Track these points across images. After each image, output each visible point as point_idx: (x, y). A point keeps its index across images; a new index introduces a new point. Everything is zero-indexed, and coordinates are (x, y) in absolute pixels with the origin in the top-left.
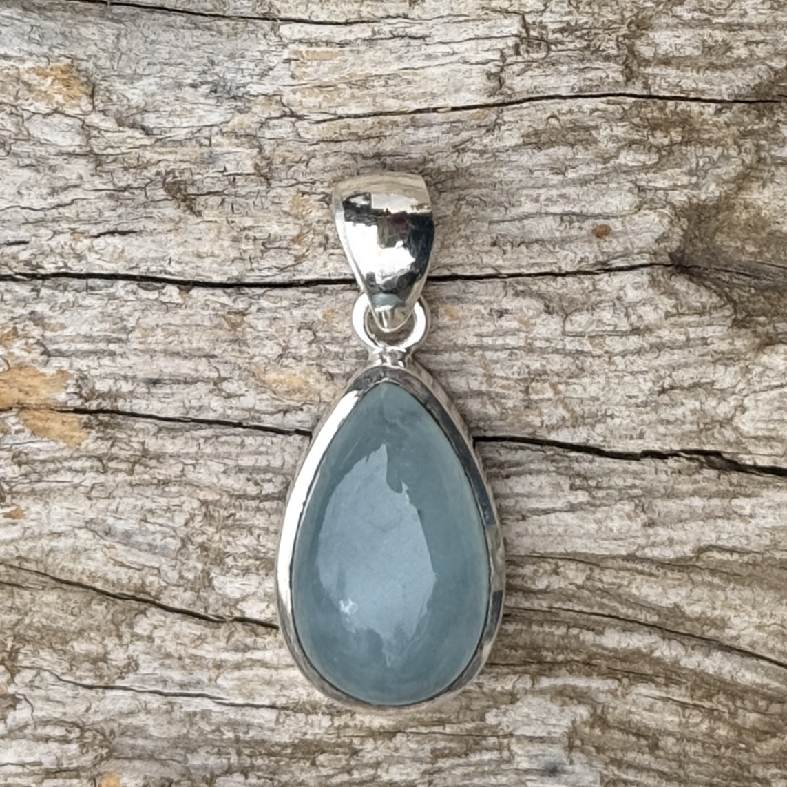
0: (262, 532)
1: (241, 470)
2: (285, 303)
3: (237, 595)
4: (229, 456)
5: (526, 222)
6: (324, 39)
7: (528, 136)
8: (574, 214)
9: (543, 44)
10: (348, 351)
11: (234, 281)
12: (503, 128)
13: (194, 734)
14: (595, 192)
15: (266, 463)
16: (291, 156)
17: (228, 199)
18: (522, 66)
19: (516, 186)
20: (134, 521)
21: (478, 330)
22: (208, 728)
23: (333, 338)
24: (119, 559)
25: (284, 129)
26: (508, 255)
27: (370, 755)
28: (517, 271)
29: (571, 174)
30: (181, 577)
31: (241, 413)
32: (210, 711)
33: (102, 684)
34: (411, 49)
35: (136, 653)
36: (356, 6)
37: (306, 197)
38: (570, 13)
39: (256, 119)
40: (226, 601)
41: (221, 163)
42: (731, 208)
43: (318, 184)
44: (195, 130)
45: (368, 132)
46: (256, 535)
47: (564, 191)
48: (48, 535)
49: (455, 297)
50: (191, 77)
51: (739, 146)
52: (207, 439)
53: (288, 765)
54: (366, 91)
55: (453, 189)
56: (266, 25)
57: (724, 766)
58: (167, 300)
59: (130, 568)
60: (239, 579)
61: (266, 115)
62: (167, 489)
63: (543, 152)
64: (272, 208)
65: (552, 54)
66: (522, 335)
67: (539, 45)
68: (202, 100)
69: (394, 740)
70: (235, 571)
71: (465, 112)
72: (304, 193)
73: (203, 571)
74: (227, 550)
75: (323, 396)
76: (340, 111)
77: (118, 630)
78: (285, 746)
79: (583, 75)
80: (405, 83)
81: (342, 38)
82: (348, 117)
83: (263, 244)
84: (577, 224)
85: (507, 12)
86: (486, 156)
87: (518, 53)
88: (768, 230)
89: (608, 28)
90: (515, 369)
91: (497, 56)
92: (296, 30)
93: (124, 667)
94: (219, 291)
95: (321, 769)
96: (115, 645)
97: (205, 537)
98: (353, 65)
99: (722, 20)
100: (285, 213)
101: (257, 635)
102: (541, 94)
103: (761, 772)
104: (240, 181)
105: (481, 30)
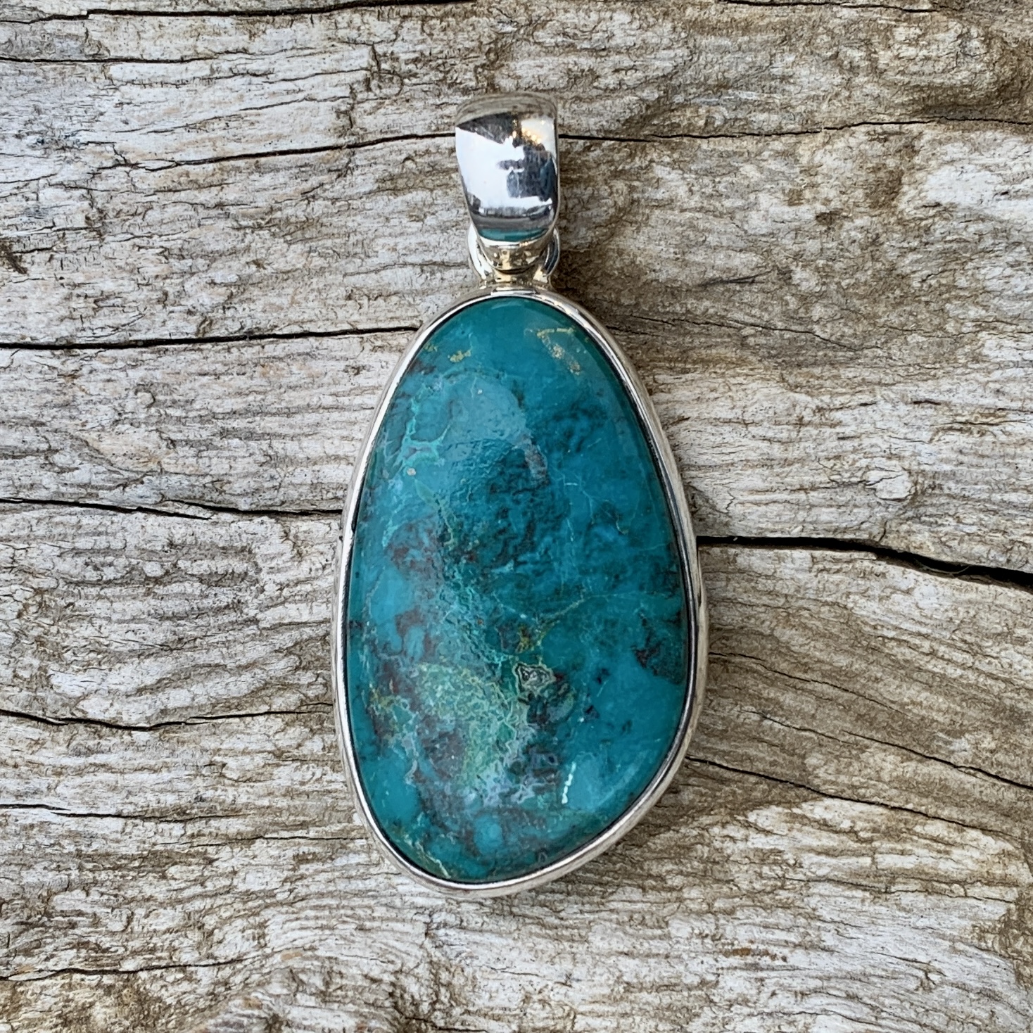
0: (104, 622)
1: (77, 552)
2: (120, 364)
3: (78, 694)
4: (64, 537)
5: (383, 273)
6: (159, 80)
7: (384, 181)
8: (435, 263)
9: (396, 78)
10: (191, 414)
11: (64, 342)
12: (356, 173)
13: (30, 850)
14: (456, 238)
15: (106, 545)
16: (125, 208)
17: (57, 256)
18: (374, 104)
19: (371, 235)
21: (333, 390)
22: (46, 842)
23: (174, 402)
25: (118, 178)
26: (365, 309)
27: (225, 865)
28: (374, 326)
29: (430, 221)
30: (16, 676)
31: (76, 490)
32: (50, 823)
34: (253, 87)
36: (192, 41)
37: (142, 251)
38: (423, 41)
39: (87, 169)
40: (67, 701)
41: (48, 218)
42: (603, 256)
43: (156, 237)
44: (21, 184)
45: (209, 180)
46: (97, 626)
47: (422, 239)
49: (308, 354)
50: (16, 127)
51: (611, 187)
52: (39, 520)
53: (134, 878)
54: (205, 135)
55: (305, 240)
56: (96, 67)
57: (614, 864)
60: (81, 677)
61: (97, 165)
63: (400, 198)
64: (105, 263)
65: (406, 88)
67: (391, 79)
68: (29, 151)
69: (252, 847)
70: (76, 667)
71: (314, 154)
72: (140, 248)
73: (40, 668)
75: (165, 466)
76: (177, 158)
78: (133, 858)
79: (440, 112)
80: (247, 124)
81: (178, 77)
82: (188, 163)
83: (95, 302)
84: (438, 275)
85: (355, 43)
86: (338, 204)
87: (369, 89)
88: (644, 279)
89: (465, 56)
91: (347, 93)
92: (127, 71)
94: (47, 353)
95: (172, 882)
98: (191, 106)
99: (586, 45)
100: (120, 268)
101: (101, 737)
102: (396, 135)
103: (655, 871)
104: (70, 236)
105: (329, 63)
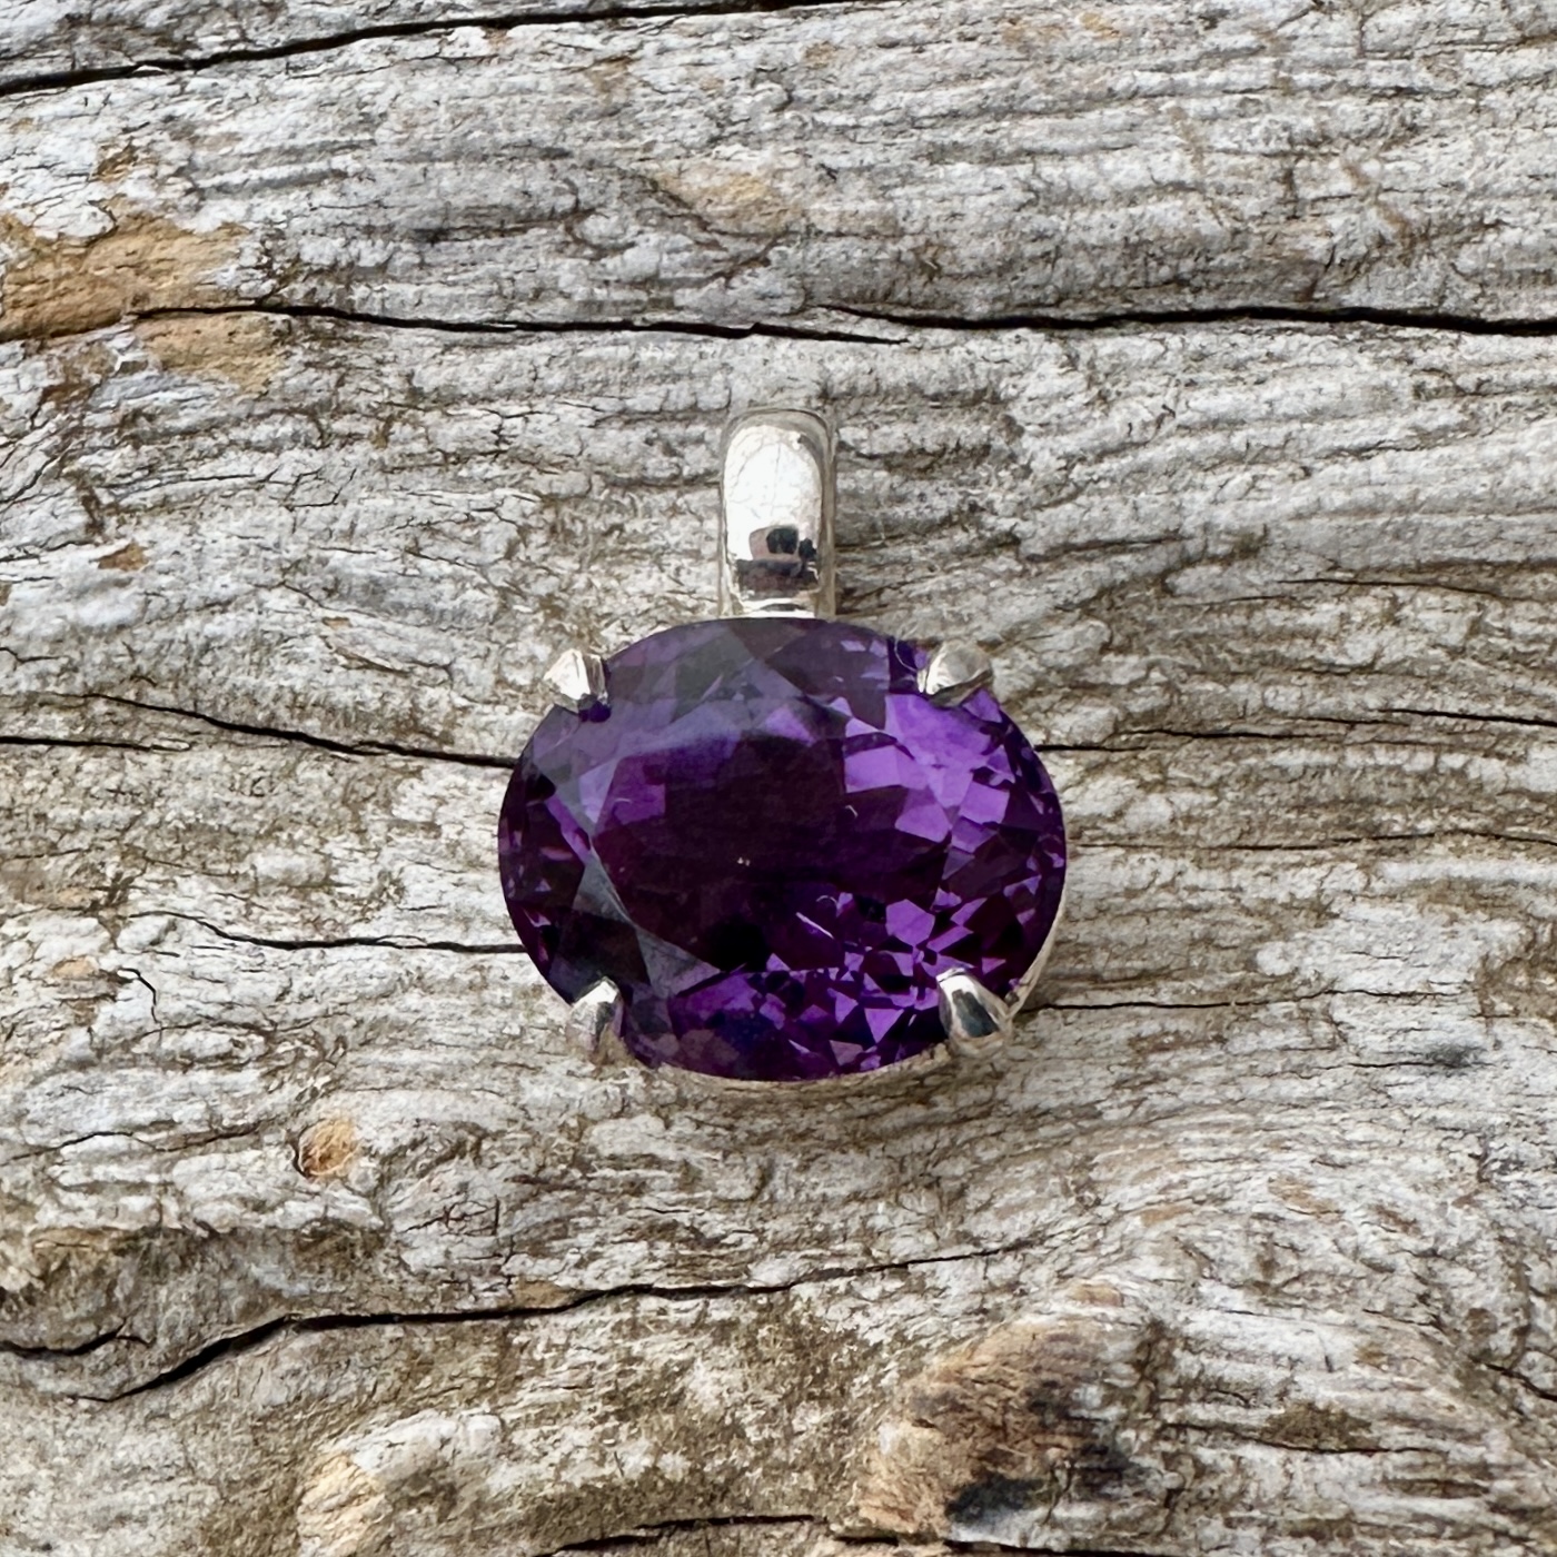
20: (389, 555)
24: (360, 651)
33: (319, 938)
35: (399, 864)
48: (198, 610)
58: (459, 54)
59: (383, 669)
62: (464, 473)
66: (1266, 60)
74: (605, 610)
77: (357, 819)
90: (1256, 132)
93: (371, 899)
96: (351, 850)
97: (553, 580)
